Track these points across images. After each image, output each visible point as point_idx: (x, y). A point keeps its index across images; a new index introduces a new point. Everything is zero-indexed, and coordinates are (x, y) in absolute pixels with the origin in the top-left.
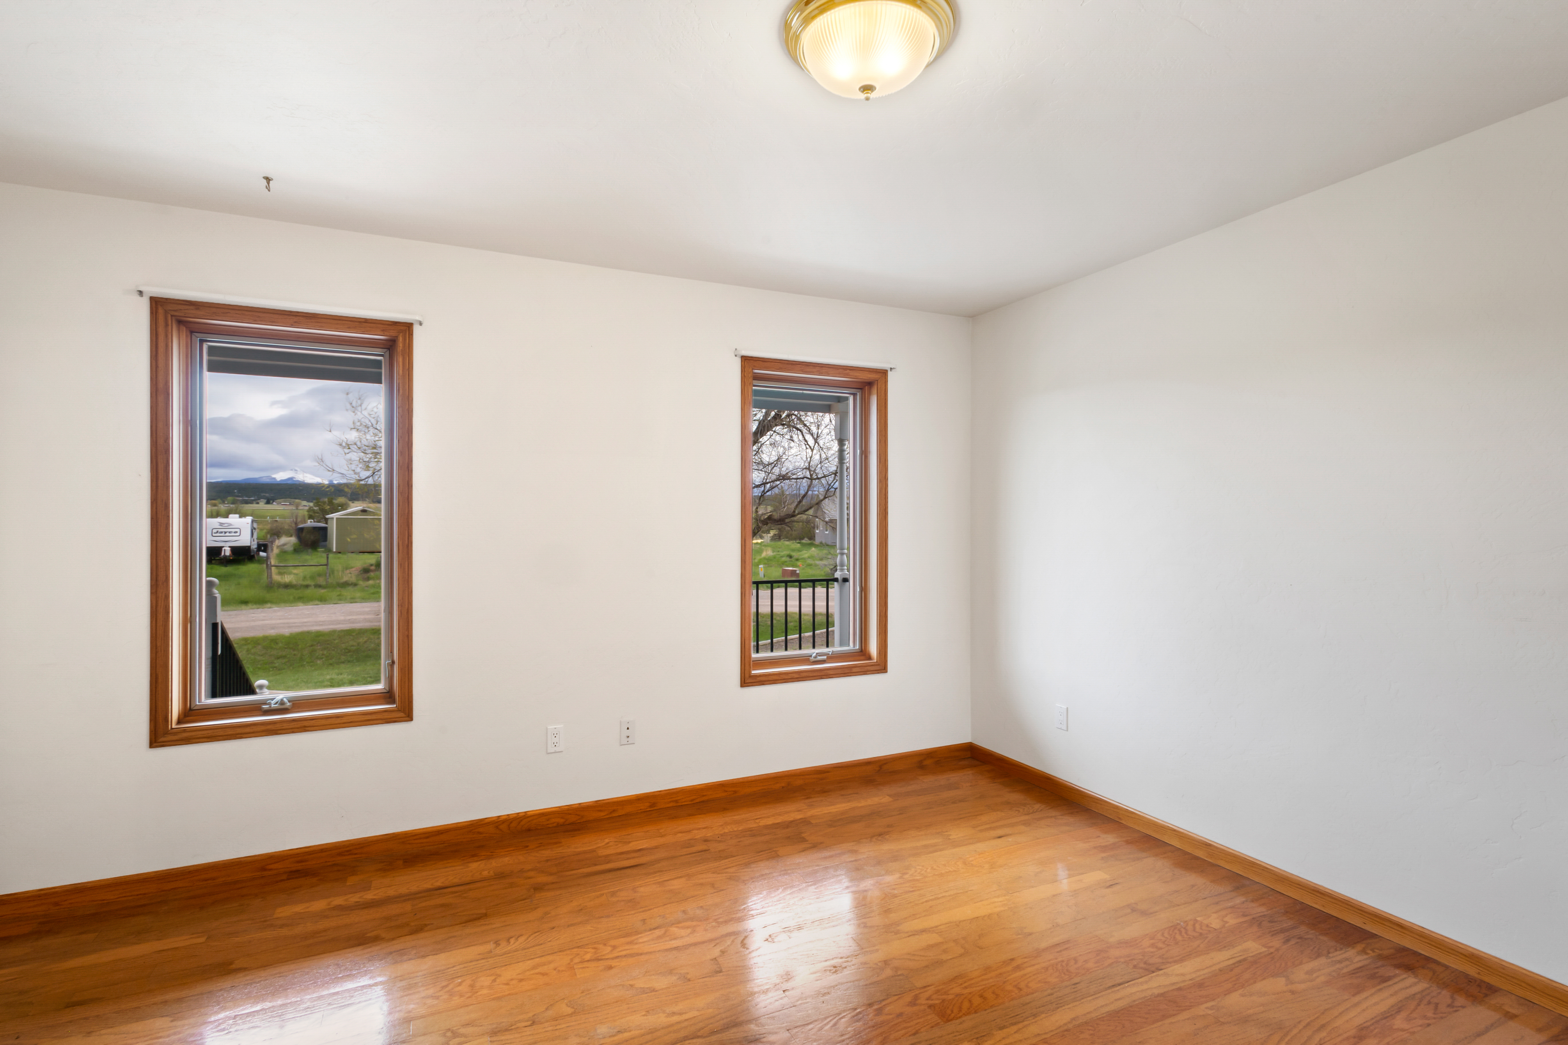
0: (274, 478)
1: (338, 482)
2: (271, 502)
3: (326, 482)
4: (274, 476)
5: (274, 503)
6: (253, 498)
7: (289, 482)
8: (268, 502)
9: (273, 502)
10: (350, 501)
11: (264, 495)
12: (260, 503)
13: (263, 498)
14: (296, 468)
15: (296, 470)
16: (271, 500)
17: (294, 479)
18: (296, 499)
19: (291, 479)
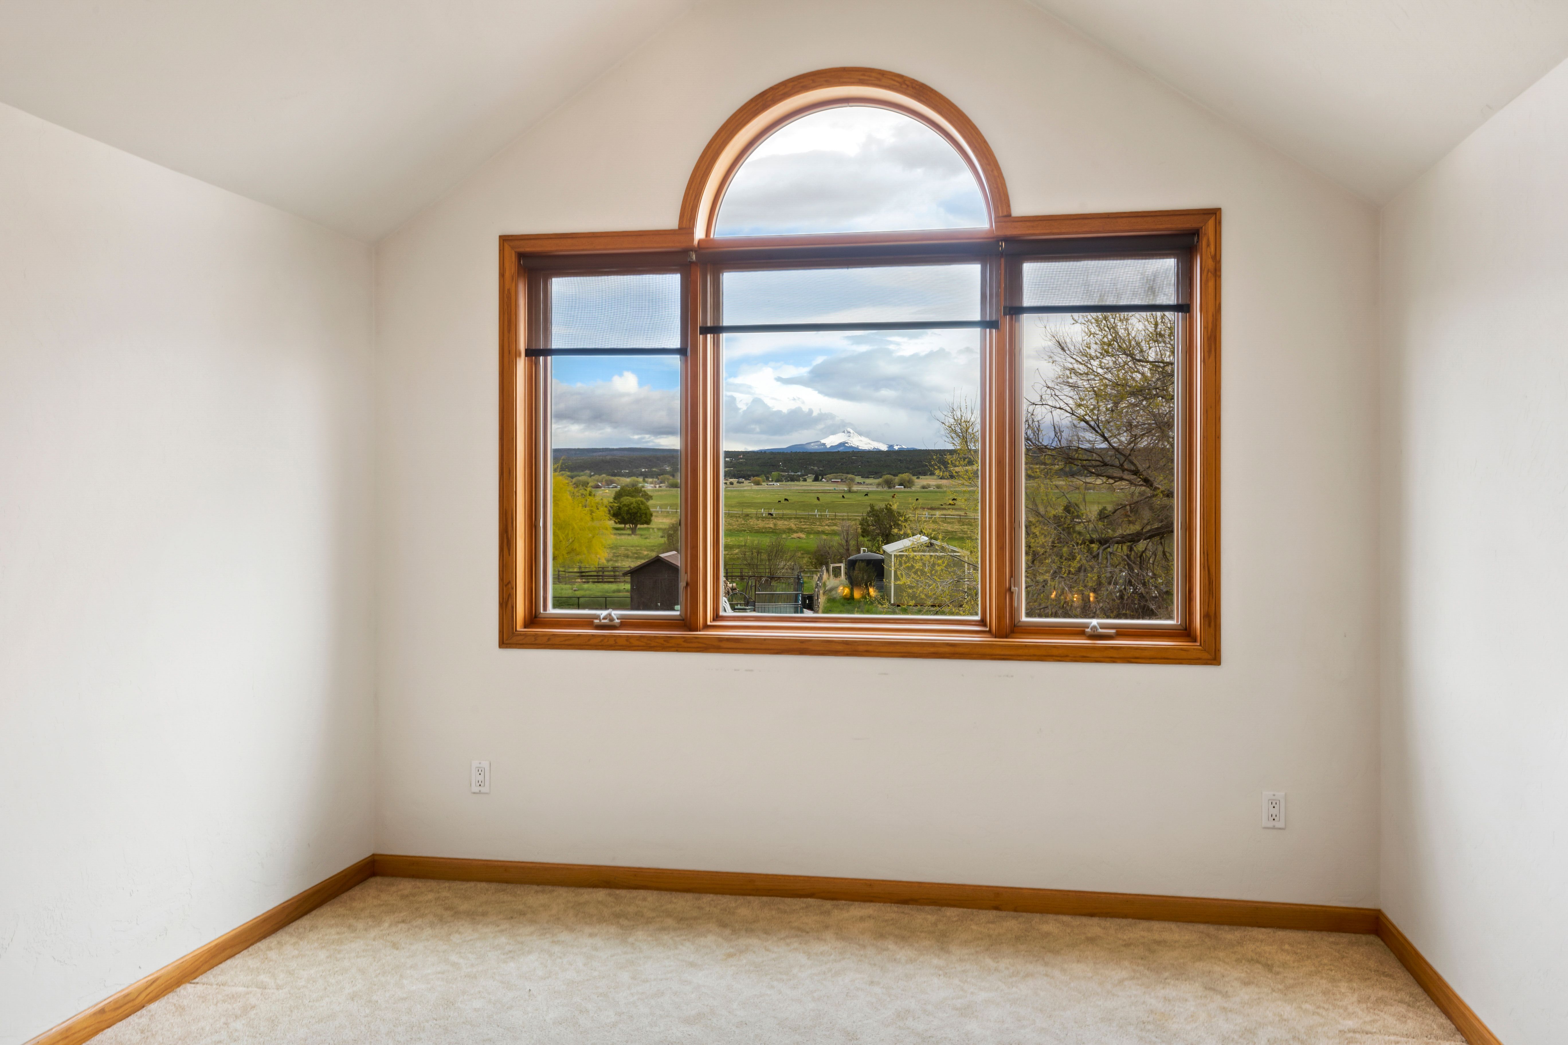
0: (824, 444)
1: (899, 447)
2: (820, 477)
3: (884, 448)
4: (823, 441)
5: (823, 480)
6: (799, 473)
7: (841, 449)
8: (816, 479)
9: (822, 478)
10: (914, 475)
11: (812, 469)
12: (808, 480)
13: (812, 472)
14: (849, 429)
15: (849, 432)
16: (820, 475)
17: (846, 445)
18: (848, 473)
19: (843, 444)
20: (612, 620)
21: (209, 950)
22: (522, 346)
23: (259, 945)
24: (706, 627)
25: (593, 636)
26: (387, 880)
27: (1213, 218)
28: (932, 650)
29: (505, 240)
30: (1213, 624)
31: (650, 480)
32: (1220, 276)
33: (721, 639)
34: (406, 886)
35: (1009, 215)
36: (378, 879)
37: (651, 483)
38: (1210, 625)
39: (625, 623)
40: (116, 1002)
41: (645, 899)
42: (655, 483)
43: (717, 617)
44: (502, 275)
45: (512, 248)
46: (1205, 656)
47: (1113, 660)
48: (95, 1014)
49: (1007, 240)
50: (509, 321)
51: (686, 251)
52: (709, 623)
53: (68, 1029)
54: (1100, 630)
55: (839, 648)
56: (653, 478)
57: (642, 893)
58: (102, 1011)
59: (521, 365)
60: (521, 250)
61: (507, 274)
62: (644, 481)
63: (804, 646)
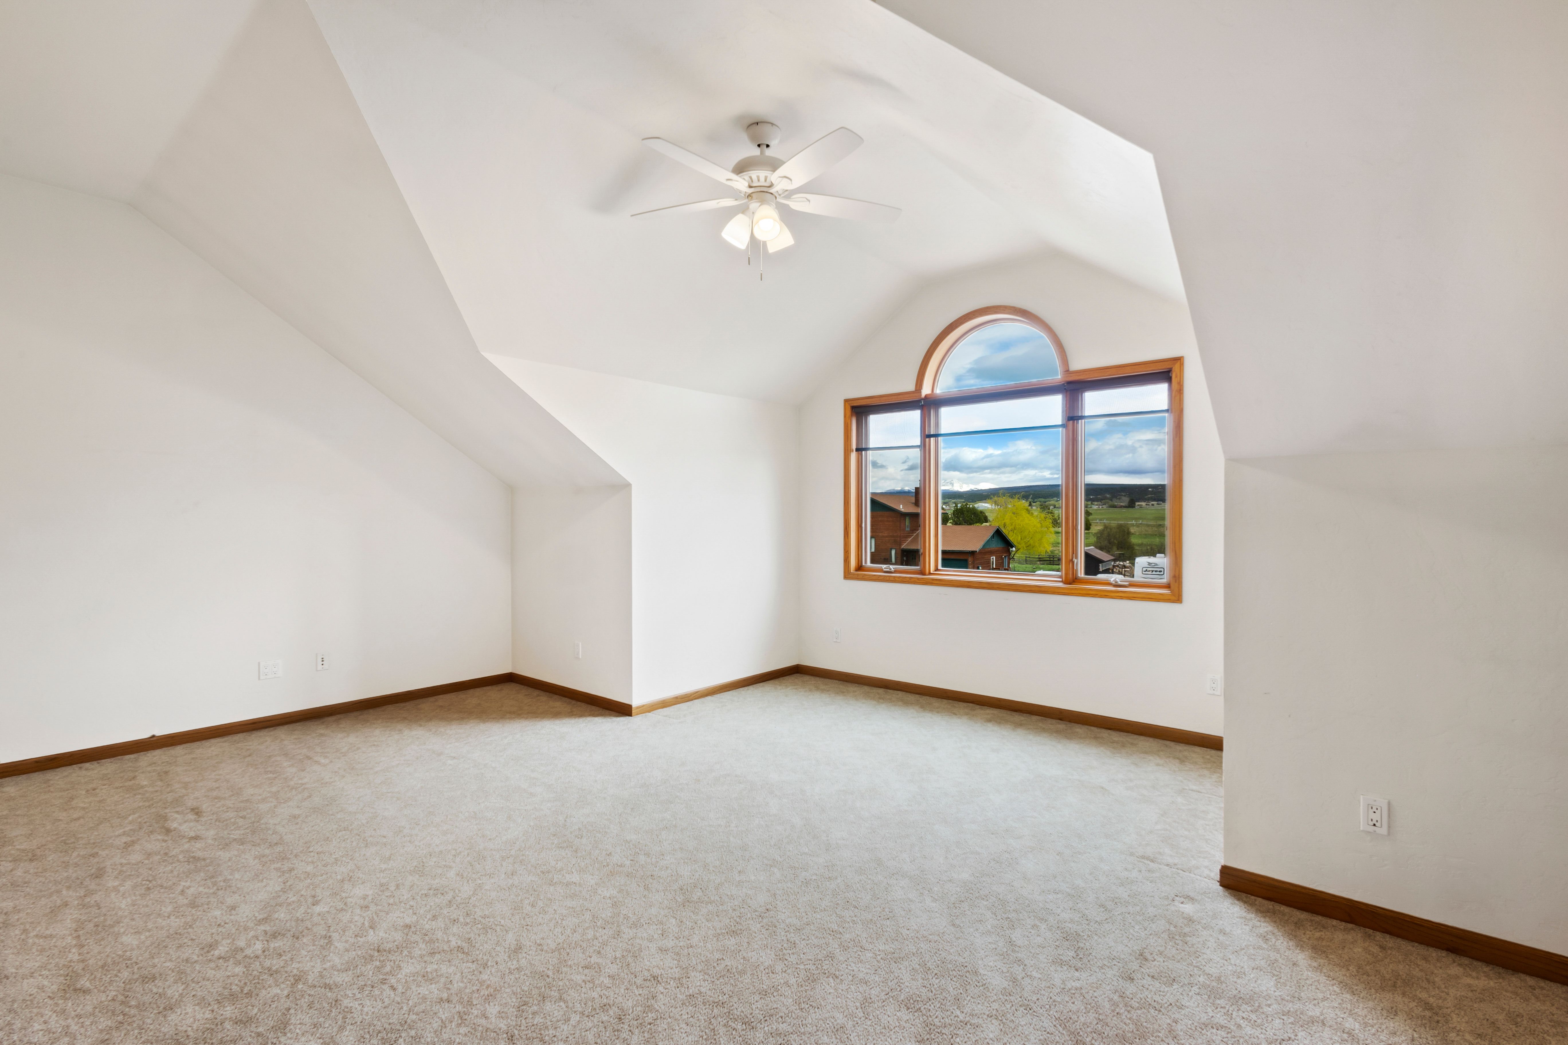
20: (890, 569)
21: (720, 686)
22: (854, 447)
23: (741, 689)
24: (930, 574)
25: (880, 576)
26: (802, 675)
27: (1179, 363)
28: (1029, 589)
29: (846, 401)
30: (1177, 581)
31: (1096, 503)
32: (1183, 393)
33: (933, 579)
34: (807, 678)
35: (1068, 371)
36: (798, 675)
37: (1097, 505)
38: (1176, 582)
39: (896, 572)
40: (682, 696)
41: (898, 695)
42: (1099, 505)
43: (937, 569)
44: (845, 417)
45: (849, 404)
46: (1173, 598)
47: (1121, 598)
48: (674, 698)
49: (1069, 383)
50: (848, 436)
51: (919, 401)
52: (932, 572)
53: (664, 701)
54: (1120, 583)
55: (985, 586)
56: (1097, 501)
57: (899, 692)
58: (677, 698)
59: (853, 456)
60: (852, 405)
61: (847, 416)
62: (1092, 504)
63: (969, 584)
